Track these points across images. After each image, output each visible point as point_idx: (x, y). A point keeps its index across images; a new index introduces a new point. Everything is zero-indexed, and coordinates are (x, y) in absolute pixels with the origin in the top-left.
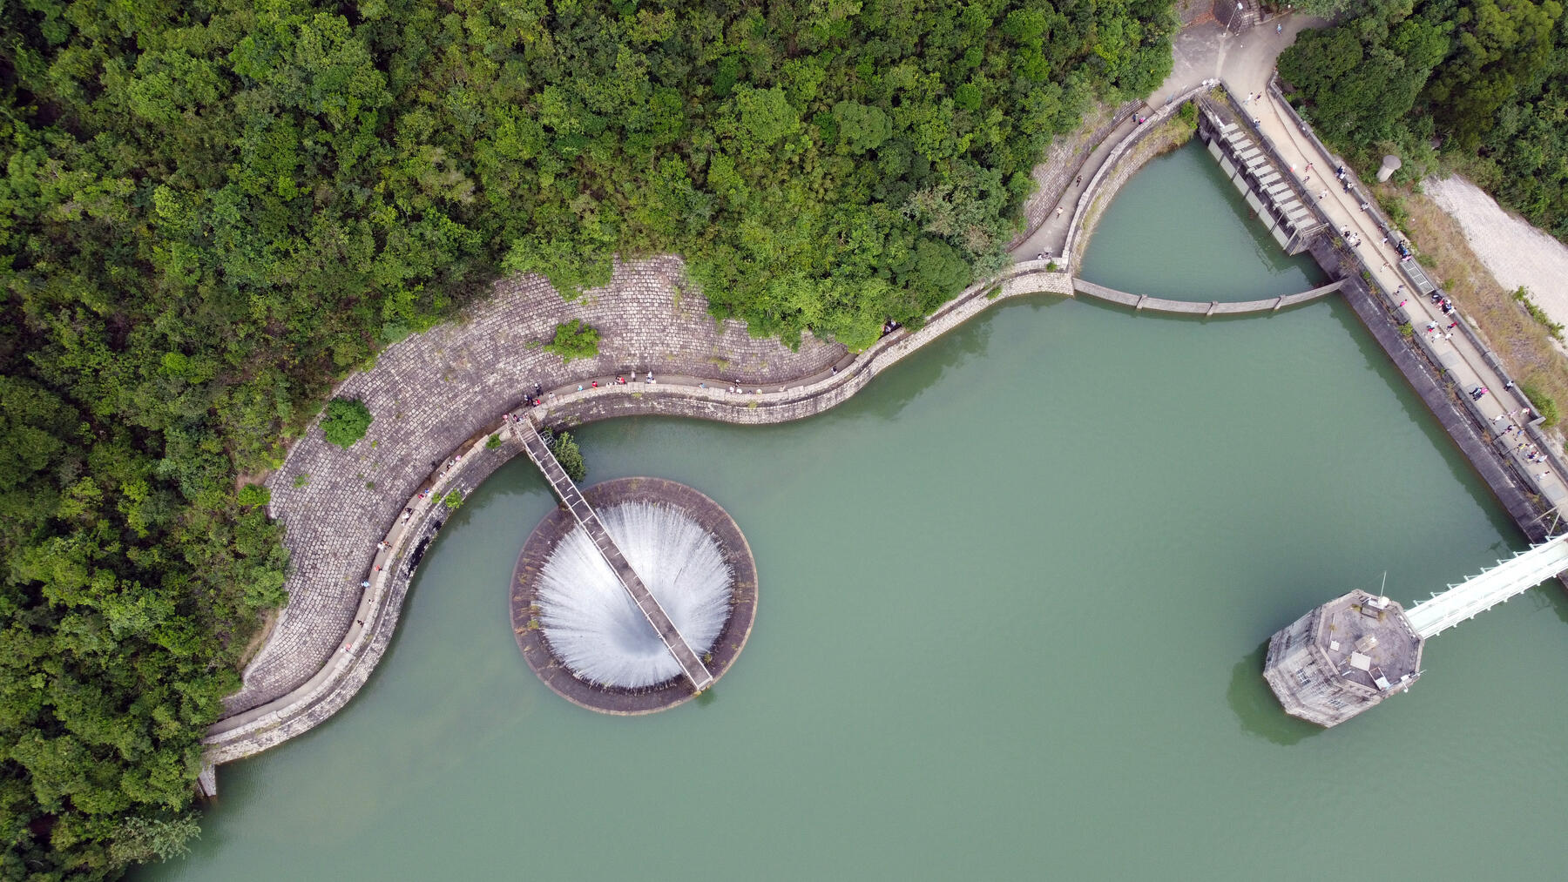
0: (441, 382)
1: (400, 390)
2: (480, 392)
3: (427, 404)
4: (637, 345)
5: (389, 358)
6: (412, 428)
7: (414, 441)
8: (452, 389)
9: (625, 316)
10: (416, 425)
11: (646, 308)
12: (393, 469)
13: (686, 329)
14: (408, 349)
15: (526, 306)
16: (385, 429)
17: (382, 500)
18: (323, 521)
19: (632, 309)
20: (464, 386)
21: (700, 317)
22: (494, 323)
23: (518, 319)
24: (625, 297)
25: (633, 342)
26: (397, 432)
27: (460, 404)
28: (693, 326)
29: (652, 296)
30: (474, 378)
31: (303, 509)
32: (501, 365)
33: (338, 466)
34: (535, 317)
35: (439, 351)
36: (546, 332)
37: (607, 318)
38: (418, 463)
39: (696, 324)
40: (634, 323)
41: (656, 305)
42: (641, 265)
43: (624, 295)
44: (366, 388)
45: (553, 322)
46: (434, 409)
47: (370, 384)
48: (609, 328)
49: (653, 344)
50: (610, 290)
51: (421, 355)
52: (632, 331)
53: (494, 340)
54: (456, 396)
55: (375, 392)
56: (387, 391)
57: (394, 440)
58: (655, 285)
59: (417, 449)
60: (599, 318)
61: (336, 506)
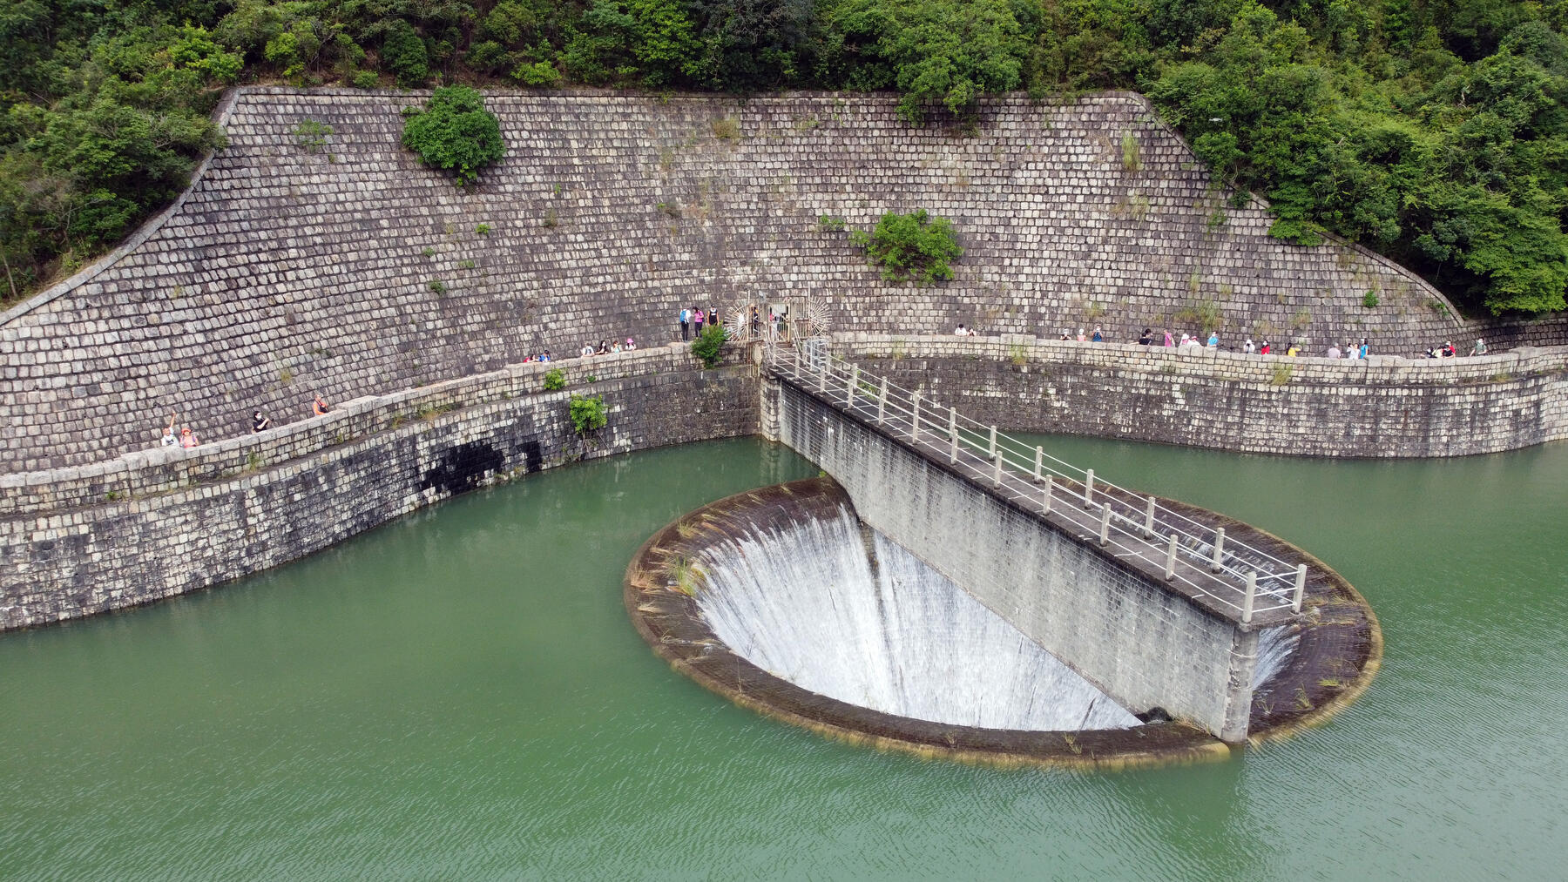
0: (649, 225)
1: (572, 184)
2: (710, 287)
3: (609, 244)
4: (1028, 286)
5: (577, 116)
6: (564, 265)
7: (561, 290)
8: (661, 246)
9: (1014, 222)
10: (573, 264)
11: (1057, 207)
12: (499, 306)
13: (1136, 250)
14: (615, 126)
15: (840, 162)
16: (515, 228)
17: (448, 338)
18: (311, 251)
19: (1032, 206)
20: (686, 257)
21: (1168, 220)
22: (775, 170)
23: (818, 180)
24: (1021, 182)
25: (1022, 278)
26: (535, 249)
27: (668, 283)
28: (1150, 242)
29: (1074, 182)
30: (712, 254)
31: (285, 192)
32: (763, 256)
33: (396, 203)
34: (848, 188)
35: (667, 168)
36: (862, 225)
37: (981, 219)
38: (545, 335)
39: (1156, 236)
40: (1030, 236)
41: (1080, 199)
42: (1062, 117)
43: (1020, 176)
44: (516, 134)
45: (879, 209)
46: (618, 261)
47: (525, 134)
48: (980, 246)
49: (1062, 285)
50: (995, 166)
51: (633, 151)
52: (1022, 254)
53: (766, 201)
54: (664, 266)
55: (527, 153)
56: (550, 170)
57: (524, 258)
58: (1083, 158)
59: (559, 308)
60: (964, 220)
61: (352, 257)
